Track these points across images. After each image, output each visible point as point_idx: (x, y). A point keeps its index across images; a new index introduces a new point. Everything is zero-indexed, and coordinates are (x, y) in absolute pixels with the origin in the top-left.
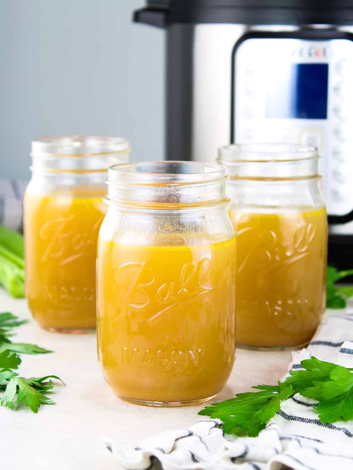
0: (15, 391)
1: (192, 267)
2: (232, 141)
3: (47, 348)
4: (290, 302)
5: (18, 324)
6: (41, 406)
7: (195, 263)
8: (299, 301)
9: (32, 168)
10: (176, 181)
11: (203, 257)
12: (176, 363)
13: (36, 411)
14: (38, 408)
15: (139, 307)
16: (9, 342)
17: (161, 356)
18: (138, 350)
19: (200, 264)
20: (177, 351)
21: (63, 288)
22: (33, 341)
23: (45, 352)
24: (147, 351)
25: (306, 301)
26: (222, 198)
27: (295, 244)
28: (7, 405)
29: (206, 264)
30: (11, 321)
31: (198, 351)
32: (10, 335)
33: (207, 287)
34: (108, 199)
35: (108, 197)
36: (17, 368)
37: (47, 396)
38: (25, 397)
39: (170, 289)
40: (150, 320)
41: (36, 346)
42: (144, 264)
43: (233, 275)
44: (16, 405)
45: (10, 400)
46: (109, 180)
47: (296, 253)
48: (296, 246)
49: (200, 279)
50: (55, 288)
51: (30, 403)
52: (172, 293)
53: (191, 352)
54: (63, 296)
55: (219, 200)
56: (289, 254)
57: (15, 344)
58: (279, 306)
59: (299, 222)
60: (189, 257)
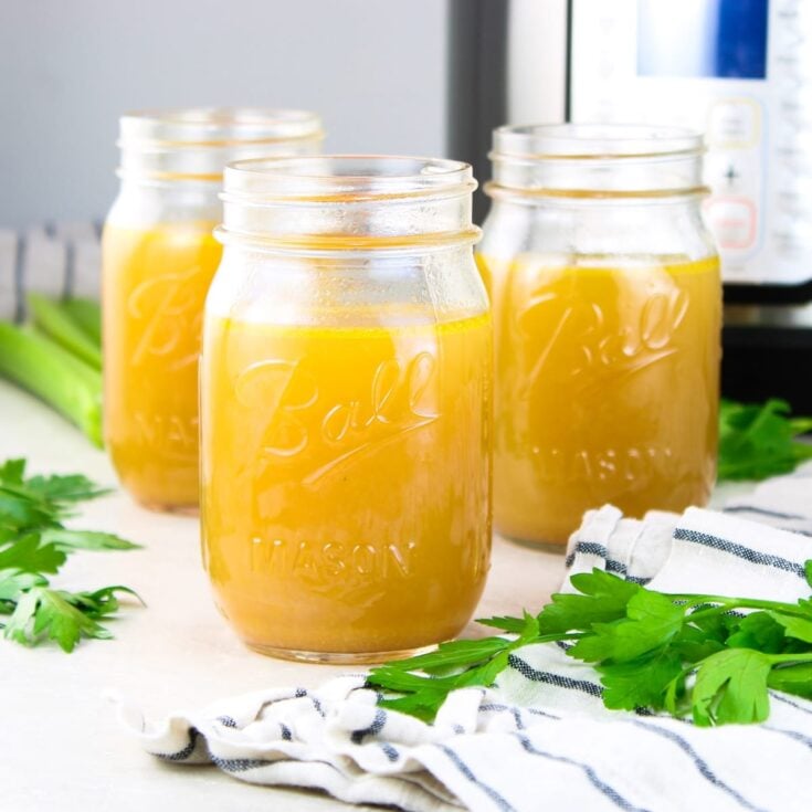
0: (32, 610)
1: (394, 370)
2: (568, 117)
3: (133, 540)
4: (634, 453)
5: (89, 496)
6: (82, 640)
7: (402, 362)
8: (652, 452)
9: (120, 173)
10: (370, 193)
11: (418, 351)
12: (361, 571)
13: (69, 648)
14: (76, 644)
15: (286, 453)
16: (58, 526)
17: (332, 557)
18: (284, 543)
19: (413, 364)
20: (364, 546)
21: (175, 420)
22: (109, 527)
23: (127, 546)
24: (303, 545)
25: (668, 452)
26: (461, 230)
27: (641, 333)
28: (14, 637)
29: (424, 364)
30: (78, 491)
31: (408, 545)
32: (69, 516)
33: (428, 413)
34: (225, 231)
35: (224, 227)
36: (55, 572)
37: (102, 624)
38: (51, 620)
39: (349, 415)
40: (308, 480)
41: (114, 537)
42: (295, 363)
43: (483, 391)
44: (34, 638)
45: (20, 627)
46: (226, 190)
47: (644, 349)
48: (646, 336)
49: (413, 394)
50: (158, 419)
51: (58, 633)
52: (354, 425)
53: (393, 548)
54: (176, 437)
55: (455, 233)
56: (628, 351)
57: (72, 532)
58: (609, 460)
59: (652, 286)
60: (387, 350)
